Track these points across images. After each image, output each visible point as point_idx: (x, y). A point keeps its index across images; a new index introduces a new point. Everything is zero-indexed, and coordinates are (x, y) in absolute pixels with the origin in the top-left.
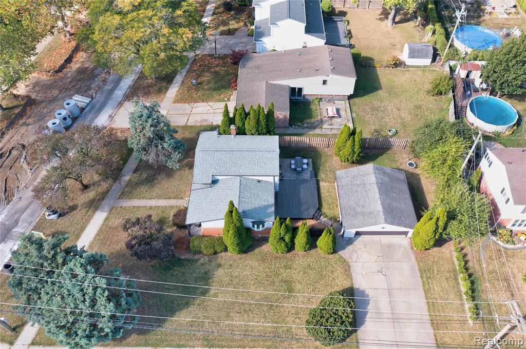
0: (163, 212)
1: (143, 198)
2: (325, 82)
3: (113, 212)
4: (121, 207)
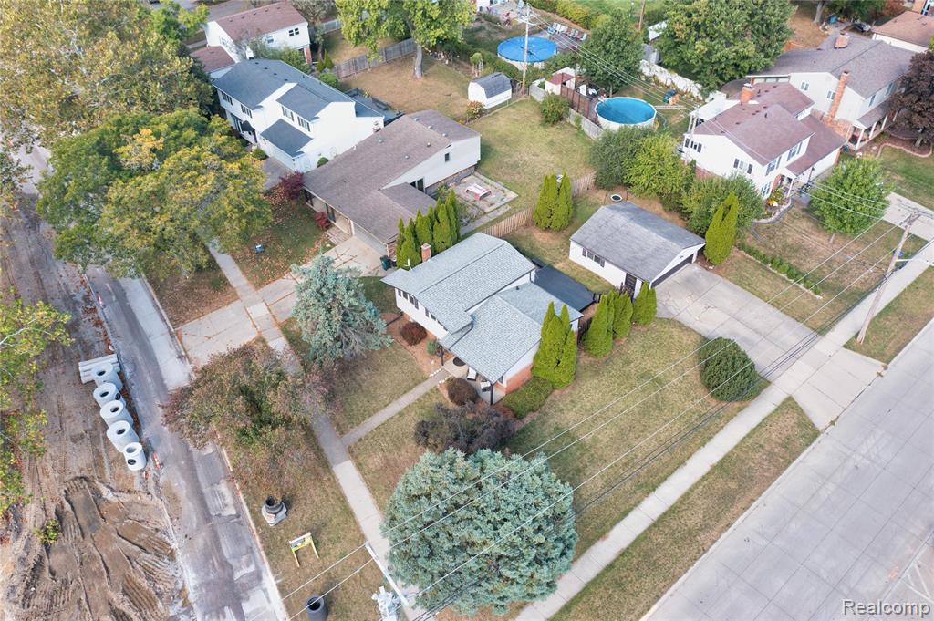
0: (422, 408)
1: (375, 411)
2: (447, 157)
3: (356, 453)
4: (360, 440)
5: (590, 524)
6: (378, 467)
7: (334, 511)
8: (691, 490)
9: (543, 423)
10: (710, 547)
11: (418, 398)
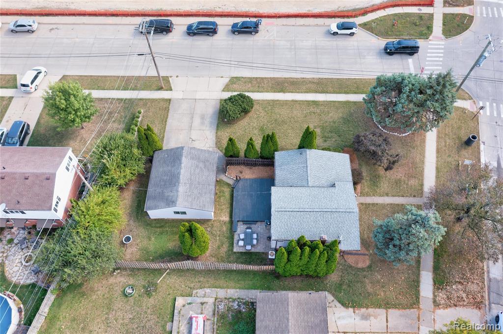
0: (375, 190)
1: (398, 205)
3: (420, 191)
5: (349, 107)
6: (414, 179)
9: (329, 146)
10: (317, 78)
11: (374, 197)
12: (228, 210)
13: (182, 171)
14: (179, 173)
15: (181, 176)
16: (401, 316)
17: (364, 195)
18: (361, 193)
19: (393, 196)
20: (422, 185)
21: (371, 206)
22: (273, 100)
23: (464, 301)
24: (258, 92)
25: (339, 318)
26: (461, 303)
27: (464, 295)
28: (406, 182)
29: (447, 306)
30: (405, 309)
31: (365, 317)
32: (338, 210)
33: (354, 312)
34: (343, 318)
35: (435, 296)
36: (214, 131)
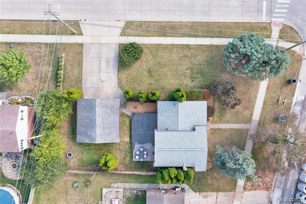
0: (221, 119)
1: (234, 129)
3: (250, 120)
4: (245, 123)
5: (212, 50)
6: (247, 110)
7: (268, 106)
8: (179, 37)
9: (195, 86)
10: (191, 22)
11: (220, 124)
12: (129, 134)
13: (97, 118)
14: (95, 119)
15: (97, 122)
16: (224, 195)
17: (214, 123)
18: (212, 122)
19: (232, 123)
20: (252, 115)
21: (217, 130)
22: (157, 45)
23: (261, 187)
24: (146, 36)
25: (191, 198)
26: (259, 188)
27: (261, 184)
28: (242, 112)
29: (251, 190)
30: (227, 192)
31: (205, 197)
32: (195, 150)
33: (200, 195)
34: (194, 197)
35: (245, 184)
36: (116, 73)
